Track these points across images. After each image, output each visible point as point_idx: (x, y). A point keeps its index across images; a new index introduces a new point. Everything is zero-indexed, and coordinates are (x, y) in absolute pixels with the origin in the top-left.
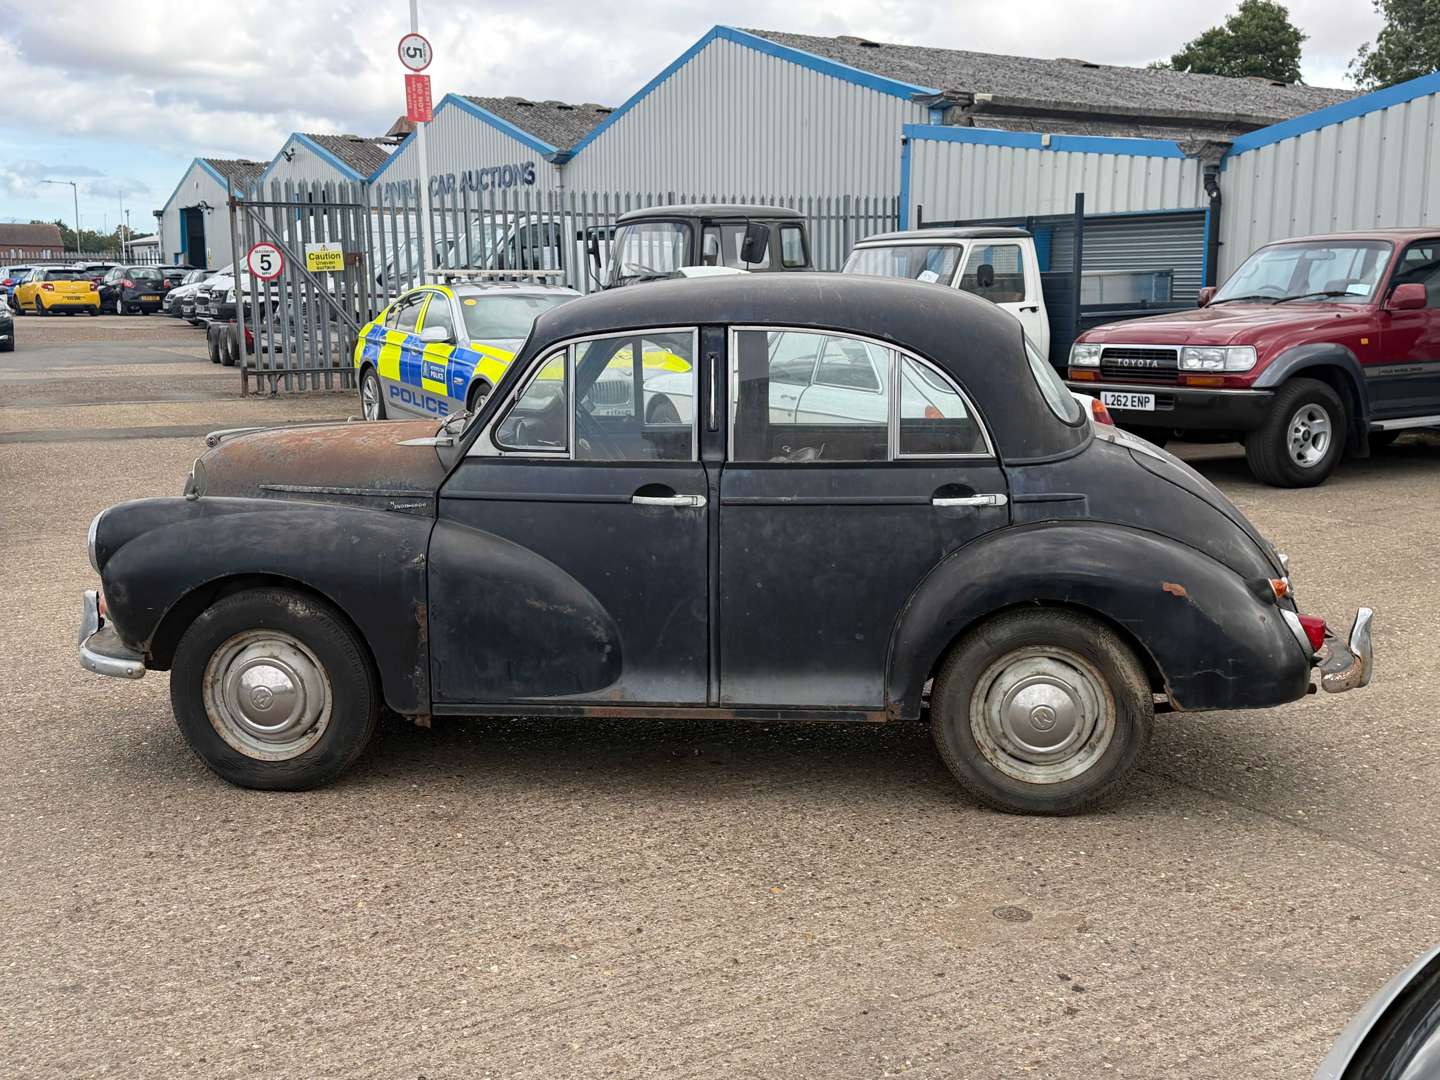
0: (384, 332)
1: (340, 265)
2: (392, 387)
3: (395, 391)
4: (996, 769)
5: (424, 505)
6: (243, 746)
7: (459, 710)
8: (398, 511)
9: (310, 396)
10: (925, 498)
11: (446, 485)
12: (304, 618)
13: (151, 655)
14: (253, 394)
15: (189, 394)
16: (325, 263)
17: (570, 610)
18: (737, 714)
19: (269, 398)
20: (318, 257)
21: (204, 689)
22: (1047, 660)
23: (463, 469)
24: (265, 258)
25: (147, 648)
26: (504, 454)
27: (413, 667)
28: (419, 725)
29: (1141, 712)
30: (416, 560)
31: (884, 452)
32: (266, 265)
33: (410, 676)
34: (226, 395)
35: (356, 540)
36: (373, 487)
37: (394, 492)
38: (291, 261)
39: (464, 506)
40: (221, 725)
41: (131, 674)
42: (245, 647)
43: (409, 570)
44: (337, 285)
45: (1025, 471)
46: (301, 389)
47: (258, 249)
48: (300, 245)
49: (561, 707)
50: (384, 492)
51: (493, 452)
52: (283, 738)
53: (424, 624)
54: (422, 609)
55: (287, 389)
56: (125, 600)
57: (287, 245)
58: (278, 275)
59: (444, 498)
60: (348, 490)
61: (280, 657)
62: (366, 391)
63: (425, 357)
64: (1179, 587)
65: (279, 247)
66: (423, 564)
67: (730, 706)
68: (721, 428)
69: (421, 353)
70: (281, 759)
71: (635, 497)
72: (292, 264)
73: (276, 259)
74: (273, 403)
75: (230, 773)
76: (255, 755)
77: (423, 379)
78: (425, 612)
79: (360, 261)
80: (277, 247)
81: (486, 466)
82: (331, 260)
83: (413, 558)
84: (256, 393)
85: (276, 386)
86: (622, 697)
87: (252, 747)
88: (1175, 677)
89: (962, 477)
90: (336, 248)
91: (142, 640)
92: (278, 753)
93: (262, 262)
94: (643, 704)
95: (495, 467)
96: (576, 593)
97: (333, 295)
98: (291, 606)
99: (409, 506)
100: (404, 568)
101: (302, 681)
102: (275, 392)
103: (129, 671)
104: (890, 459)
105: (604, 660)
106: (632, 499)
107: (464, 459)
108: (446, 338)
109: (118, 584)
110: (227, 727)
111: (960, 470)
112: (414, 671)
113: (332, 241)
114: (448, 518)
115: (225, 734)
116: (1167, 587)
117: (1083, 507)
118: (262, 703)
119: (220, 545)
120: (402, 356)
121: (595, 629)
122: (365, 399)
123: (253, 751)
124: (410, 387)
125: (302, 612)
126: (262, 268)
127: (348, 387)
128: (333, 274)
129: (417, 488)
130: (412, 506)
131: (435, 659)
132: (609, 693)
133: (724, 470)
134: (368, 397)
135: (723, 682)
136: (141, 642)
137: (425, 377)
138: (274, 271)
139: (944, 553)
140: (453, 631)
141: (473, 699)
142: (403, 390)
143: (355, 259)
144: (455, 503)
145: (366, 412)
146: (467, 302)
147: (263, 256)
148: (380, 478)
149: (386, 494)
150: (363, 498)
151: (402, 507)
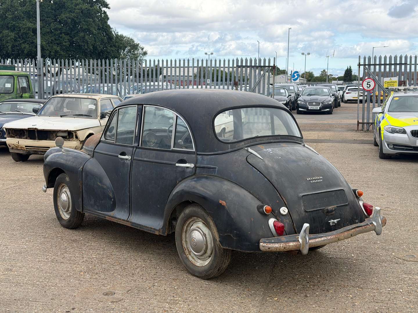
1: (396, 85)
4: (187, 258)
10: (174, 163)
16: (390, 85)
17: (105, 187)
18: (132, 225)
20: (388, 83)
22: (202, 223)
24: (368, 84)
29: (218, 246)
31: (170, 147)
34: (352, 130)
39: (97, 154)
43: (79, 171)
45: (202, 157)
47: (366, 80)
53: (81, 186)
55: (373, 129)
57: (377, 79)
58: (373, 89)
59: (95, 152)
64: (224, 202)
66: (82, 169)
67: (131, 222)
68: (138, 136)
70: (66, 219)
71: (119, 156)
72: (378, 85)
73: (372, 84)
76: (63, 217)
80: (374, 80)
82: (393, 83)
84: (361, 130)
86: (113, 215)
88: (220, 234)
89: (185, 157)
90: (396, 79)
94: (115, 218)
96: (107, 182)
102: (368, 130)
104: (171, 150)
105: (112, 203)
111: (185, 155)
113: (394, 77)
114: (94, 158)
115: (60, 210)
116: (221, 202)
117: (215, 171)
121: (110, 193)
125: (68, 180)
126: (367, 87)
131: (83, 197)
132: (111, 213)
133: (137, 149)
135: (132, 215)
138: (371, 88)
139: (178, 182)
143: (402, 83)
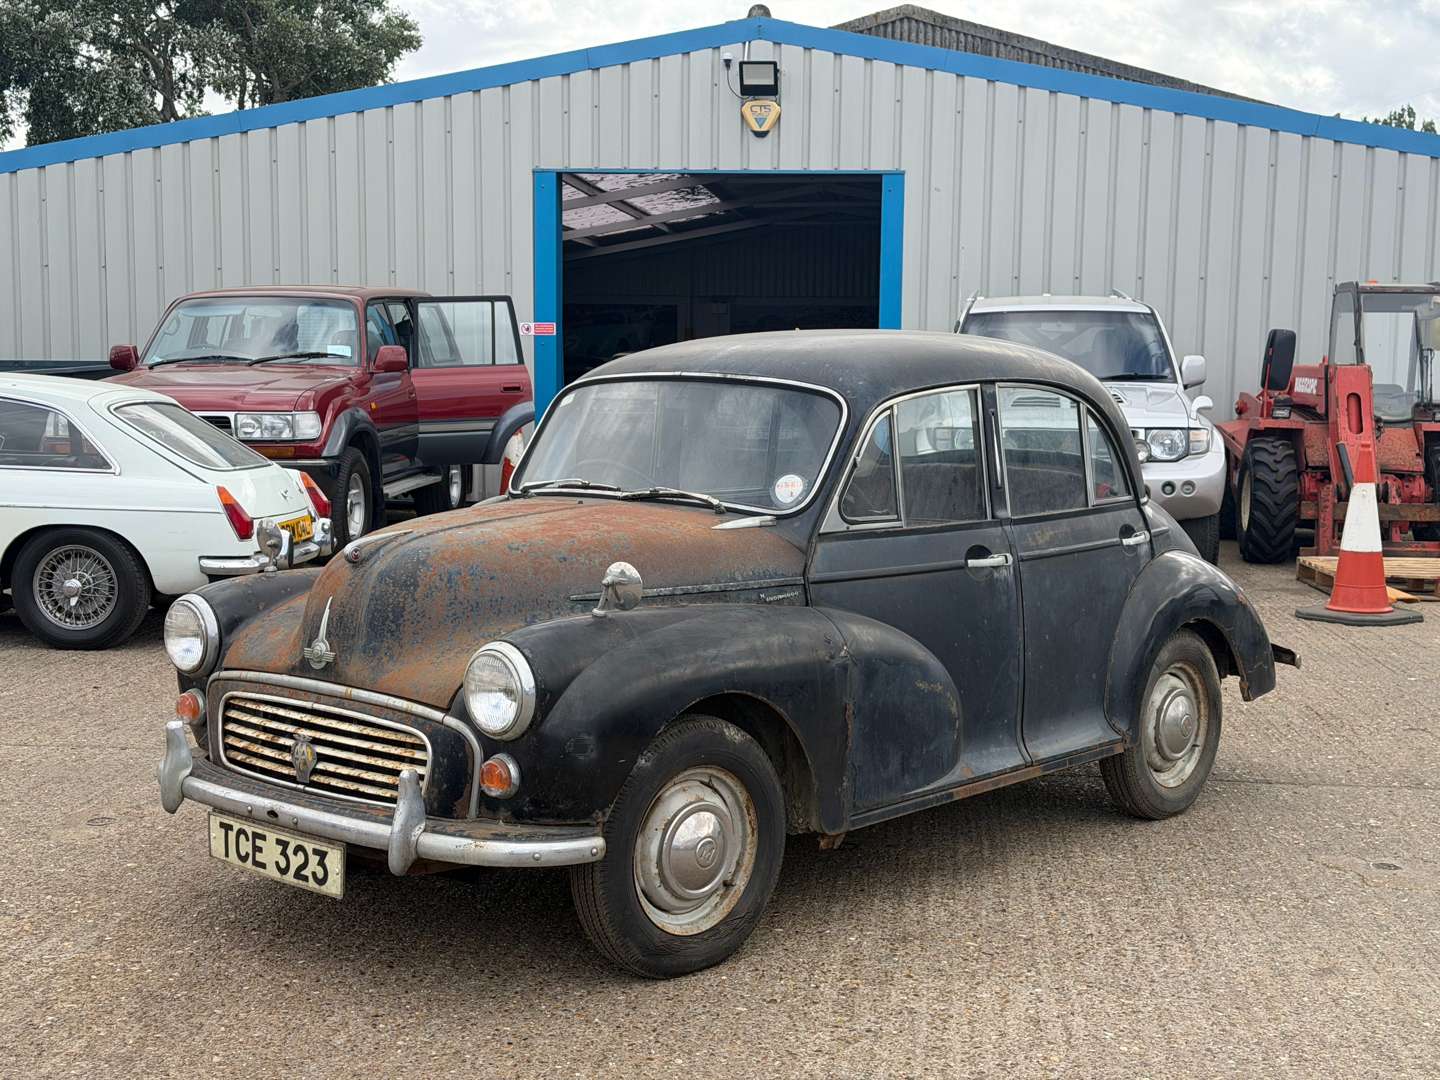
5: (797, 593)
8: (770, 602)
10: (1117, 540)
11: (810, 568)
12: (741, 743)
13: (608, 825)
17: (939, 687)
18: (1045, 769)
23: (820, 548)
27: (842, 778)
28: (824, 848)
30: (843, 653)
33: (840, 790)
36: (735, 580)
37: (764, 582)
41: (596, 855)
49: (938, 795)
50: (752, 583)
53: (851, 726)
54: (850, 709)
56: (594, 755)
59: (812, 583)
60: (708, 587)
66: (849, 657)
67: (1040, 762)
71: (969, 561)
78: (851, 712)
81: (834, 544)
83: (840, 652)
86: (968, 774)
88: (1248, 672)
94: (989, 776)
95: (845, 544)
98: (726, 731)
99: (781, 597)
103: (594, 851)
104: (1090, 507)
105: (956, 736)
106: (967, 564)
107: (819, 537)
112: (842, 783)
114: (819, 605)
121: (950, 705)
125: (737, 737)
129: (783, 575)
130: (785, 596)
131: (854, 764)
132: (961, 773)
133: (1014, 527)
136: (601, 809)
144: (826, 587)
148: (738, 569)
149: (756, 587)
150: (727, 594)
151: (775, 598)
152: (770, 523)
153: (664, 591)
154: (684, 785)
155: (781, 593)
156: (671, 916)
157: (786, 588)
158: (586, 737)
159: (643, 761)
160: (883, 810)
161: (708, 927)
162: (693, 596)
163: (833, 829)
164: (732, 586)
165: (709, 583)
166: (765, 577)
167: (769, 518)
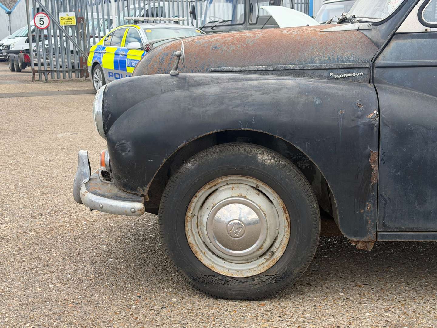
0: (104, 48)
1: (74, 23)
2: (109, 73)
3: (111, 74)
5: (361, 74)
6: (215, 266)
7: (399, 237)
8: (337, 79)
9: (62, 81)
11: (381, 57)
12: (271, 166)
13: (148, 197)
14: (37, 81)
15: (8, 81)
16: (67, 22)
19: (45, 82)
20: (65, 19)
21: (186, 223)
23: (393, 43)
24: (41, 19)
25: (146, 193)
26: (430, 30)
27: (365, 203)
28: (362, 249)
30: (371, 116)
32: (42, 23)
33: (362, 211)
34: (25, 81)
35: (318, 101)
36: (313, 62)
37: (333, 65)
38: (52, 20)
39: (398, 73)
40: (197, 250)
41: (134, 212)
42: (216, 190)
43: (364, 124)
44: (73, 32)
46: (58, 78)
48: (57, 14)
50: (324, 66)
51: (421, 28)
52: (247, 259)
53: (375, 168)
54: (374, 156)
55: (52, 79)
56: (130, 154)
57: (51, 13)
58: (47, 27)
59: (378, 67)
60: (292, 67)
61: (247, 197)
62: (95, 75)
63: (128, 57)
65: (48, 14)
66: (377, 119)
69: (126, 55)
70: (245, 276)
72: (53, 22)
73: (46, 20)
74: (47, 84)
75: (207, 287)
76: (224, 273)
77: (127, 67)
78: (377, 158)
79: (83, 21)
81: (414, 41)
82: (70, 20)
83: (368, 115)
84: (38, 80)
85: (47, 77)
87: (222, 267)
90: (73, 15)
91: (143, 186)
92: (242, 270)
93: (40, 21)
95: (422, 41)
97: (71, 36)
98: (260, 157)
99: (347, 75)
100: (360, 122)
101: (265, 215)
102: (47, 80)
103: (133, 210)
107: (395, 35)
108: (140, 47)
109: (125, 142)
110: (201, 251)
112: (365, 206)
113: (70, 12)
114: (385, 83)
115: (200, 256)
118: (236, 233)
119: (208, 108)
120: (115, 57)
122: (94, 79)
123: (222, 269)
124: (120, 72)
125: (268, 161)
126: (40, 24)
127: (79, 77)
128: (71, 26)
129: (353, 61)
130: (351, 75)
131: (381, 196)
134: (96, 78)
136: (142, 187)
137: (128, 66)
138: (45, 25)
140: (399, 173)
141: (412, 228)
142: (115, 74)
143: (80, 20)
144: (390, 71)
145: (95, 85)
146: (147, 31)
147: (40, 18)
148: (319, 56)
149: (327, 68)
150: (305, 71)
151: (342, 76)
152: (367, 28)
153: (261, 68)
154: (235, 186)
155: (348, 73)
156: (226, 262)
157: (352, 70)
158: (126, 142)
159: (190, 165)
160: (412, 233)
161: (250, 276)
162: (280, 72)
163: (355, 237)
164: (308, 67)
165: (294, 64)
166: (338, 62)
167: (367, 24)
